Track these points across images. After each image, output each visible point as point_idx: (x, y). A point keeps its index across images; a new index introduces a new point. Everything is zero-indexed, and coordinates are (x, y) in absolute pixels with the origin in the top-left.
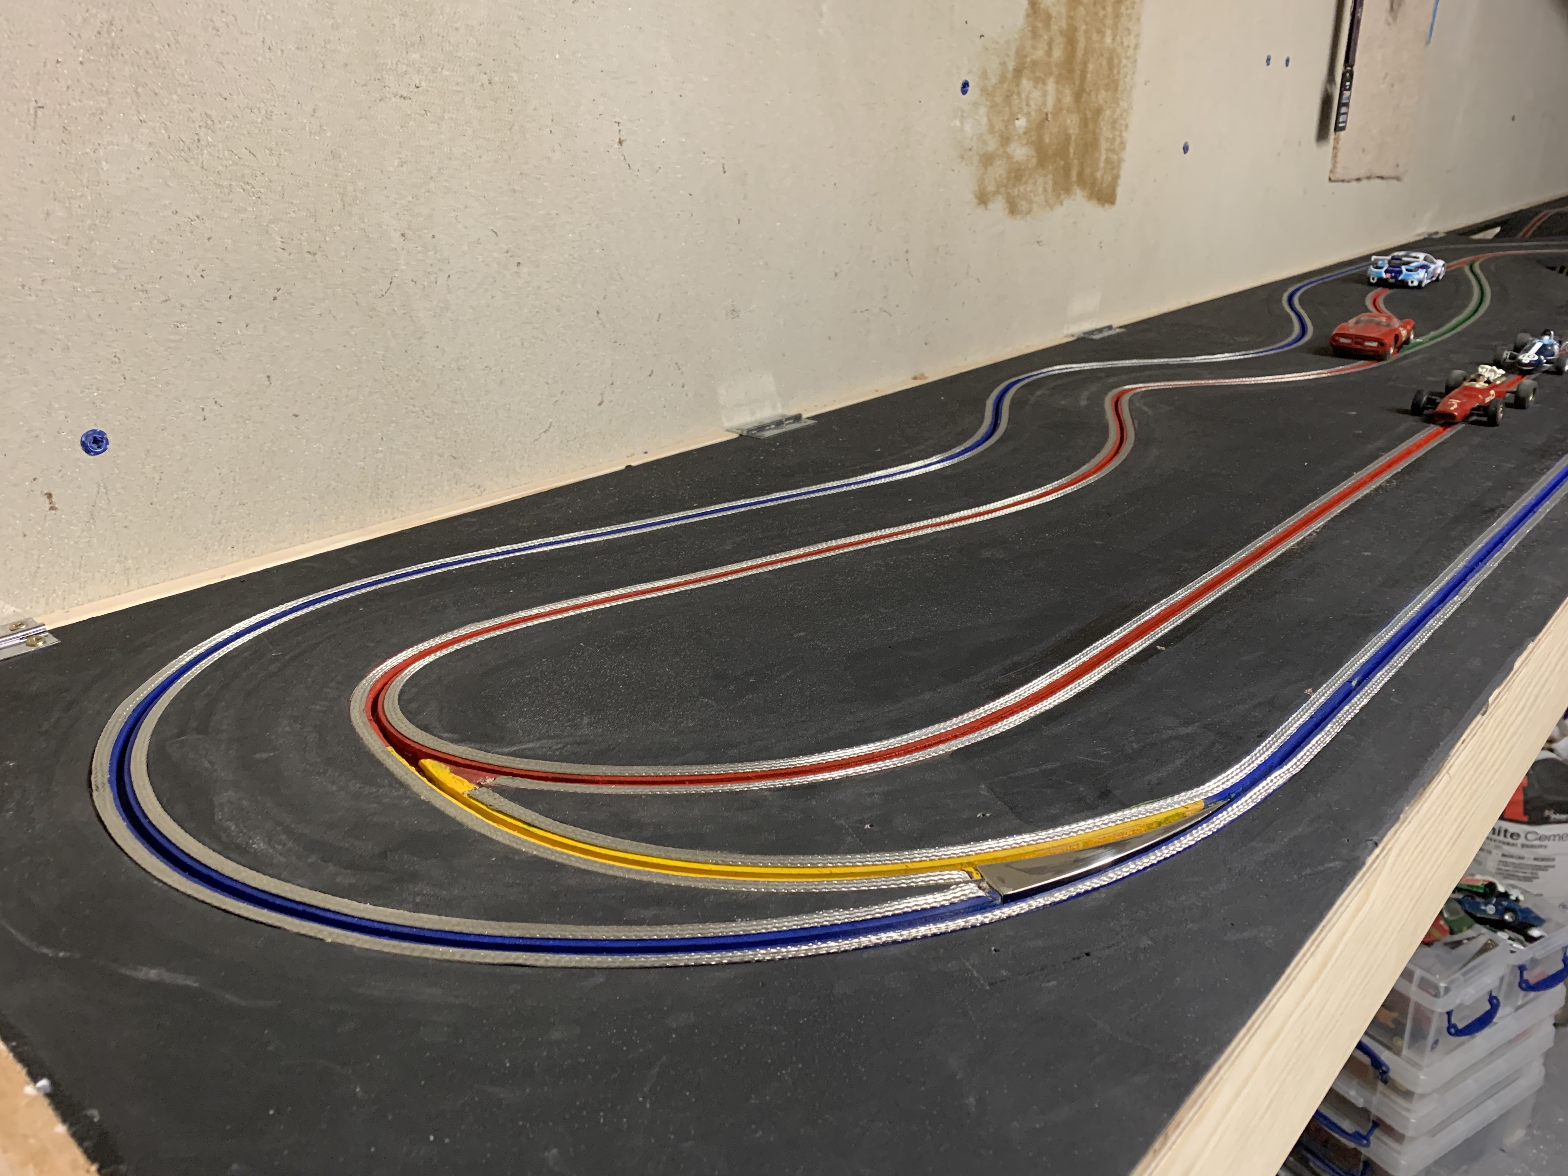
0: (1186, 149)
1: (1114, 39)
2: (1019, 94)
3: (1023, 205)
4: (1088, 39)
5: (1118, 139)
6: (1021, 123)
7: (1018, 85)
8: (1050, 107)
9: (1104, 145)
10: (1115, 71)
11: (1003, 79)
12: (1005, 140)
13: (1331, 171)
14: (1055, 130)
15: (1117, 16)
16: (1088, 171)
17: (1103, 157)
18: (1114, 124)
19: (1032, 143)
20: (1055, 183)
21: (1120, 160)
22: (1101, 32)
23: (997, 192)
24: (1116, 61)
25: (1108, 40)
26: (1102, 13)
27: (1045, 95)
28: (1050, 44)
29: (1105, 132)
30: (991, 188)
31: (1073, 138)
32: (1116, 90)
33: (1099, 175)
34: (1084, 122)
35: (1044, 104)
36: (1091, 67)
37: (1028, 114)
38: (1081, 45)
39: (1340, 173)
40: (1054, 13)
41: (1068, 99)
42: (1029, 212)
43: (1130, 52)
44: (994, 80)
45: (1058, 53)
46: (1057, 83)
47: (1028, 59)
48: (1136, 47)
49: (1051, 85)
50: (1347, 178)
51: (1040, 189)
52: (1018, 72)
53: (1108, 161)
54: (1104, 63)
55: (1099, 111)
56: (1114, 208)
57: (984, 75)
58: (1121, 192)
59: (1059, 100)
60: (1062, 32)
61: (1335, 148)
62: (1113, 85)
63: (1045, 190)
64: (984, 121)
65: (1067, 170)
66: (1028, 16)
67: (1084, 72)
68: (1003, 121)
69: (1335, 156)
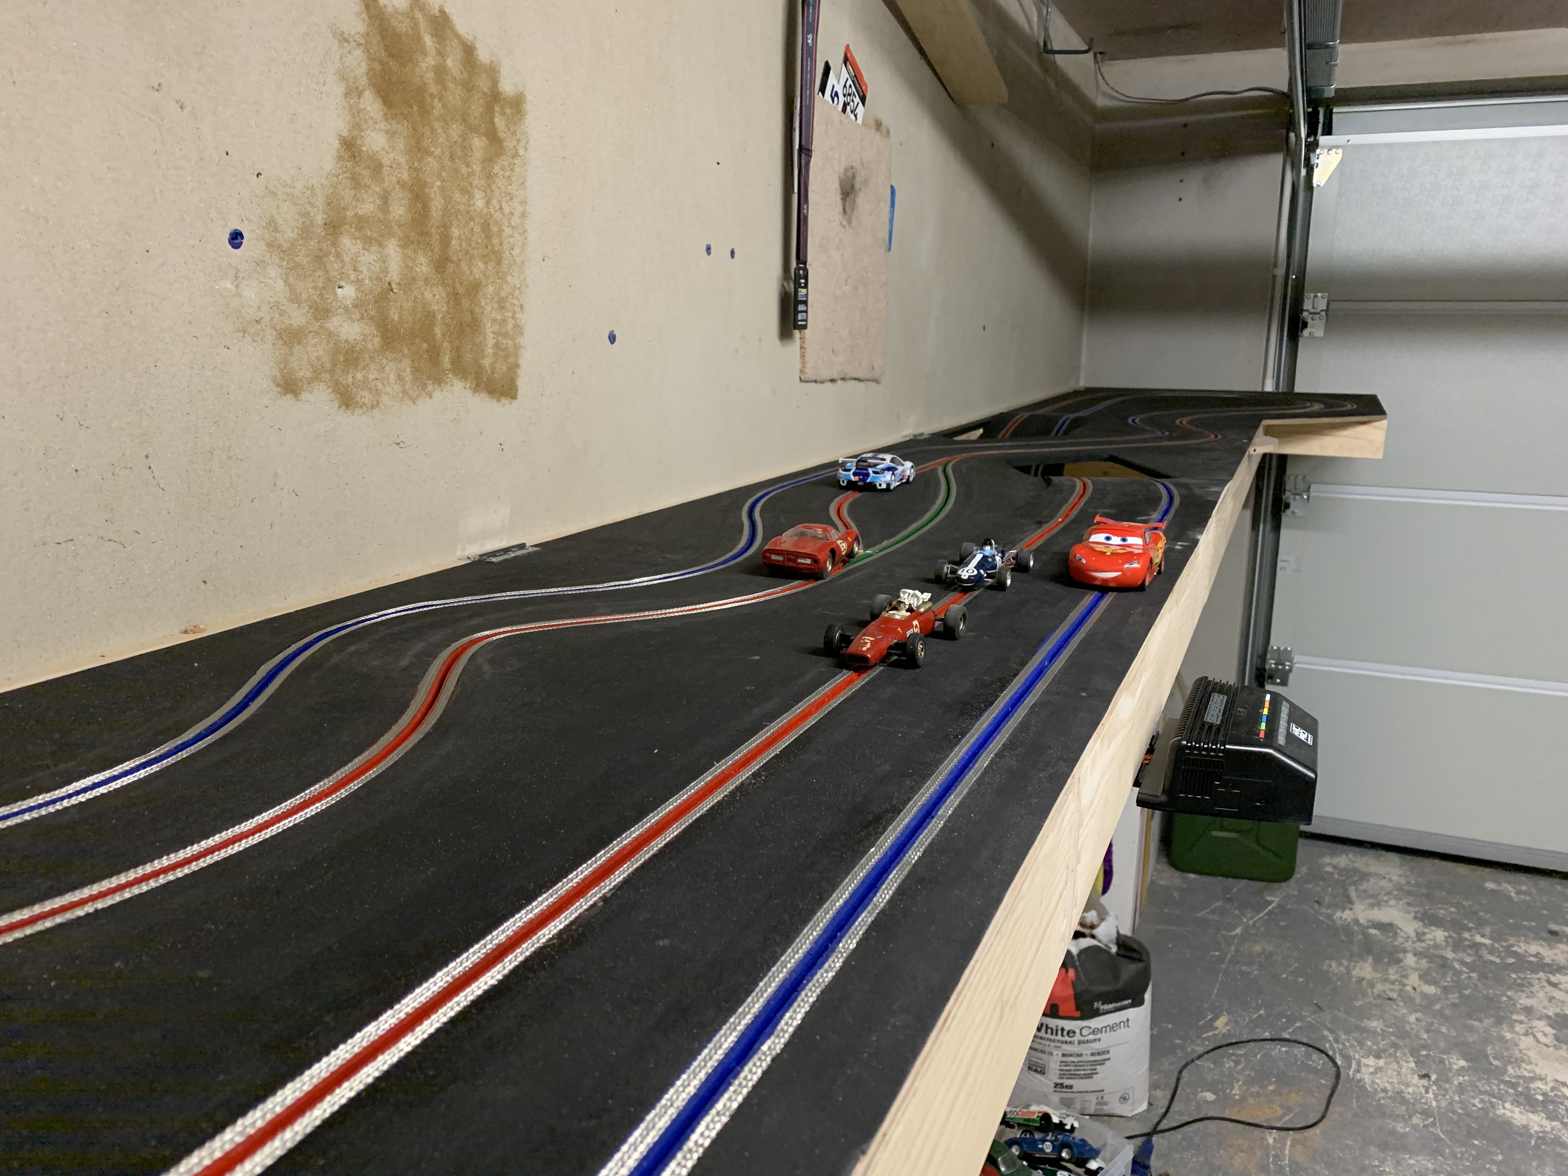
0: (612, 338)
1: (488, 203)
2: (338, 255)
3: (366, 397)
4: (448, 199)
5: (511, 323)
6: (347, 293)
7: (334, 244)
8: (394, 274)
9: (489, 328)
10: (496, 241)
11: (306, 233)
12: (321, 312)
13: (801, 371)
14: (408, 305)
15: (490, 177)
16: (468, 357)
17: (491, 342)
18: (502, 303)
19: (372, 318)
20: (415, 370)
21: (517, 348)
22: (467, 192)
23: (316, 378)
24: (495, 229)
25: (479, 203)
26: (464, 170)
27: (384, 260)
28: (385, 198)
29: (489, 311)
30: (305, 373)
31: (439, 317)
32: (499, 262)
33: (486, 362)
34: (455, 298)
35: (385, 271)
36: (455, 232)
37: (359, 282)
38: (437, 203)
39: (810, 373)
40: (386, 161)
41: (423, 266)
42: (376, 405)
43: (515, 221)
44: (289, 233)
45: (399, 210)
46: (404, 247)
47: (349, 214)
48: (523, 215)
49: (392, 249)
50: (819, 379)
51: (392, 377)
52: (334, 227)
53: (497, 346)
54: (477, 229)
55: (475, 287)
56: (515, 403)
57: (272, 225)
58: (521, 383)
59: (408, 267)
60: (402, 185)
61: (802, 347)
62: (495, 256)
63: (400, 378)
64: (280, 285)
65: (434, 355)
66: (340, 158)
67: (446, 239)
68: (315, 288)
69: (803, 356)
